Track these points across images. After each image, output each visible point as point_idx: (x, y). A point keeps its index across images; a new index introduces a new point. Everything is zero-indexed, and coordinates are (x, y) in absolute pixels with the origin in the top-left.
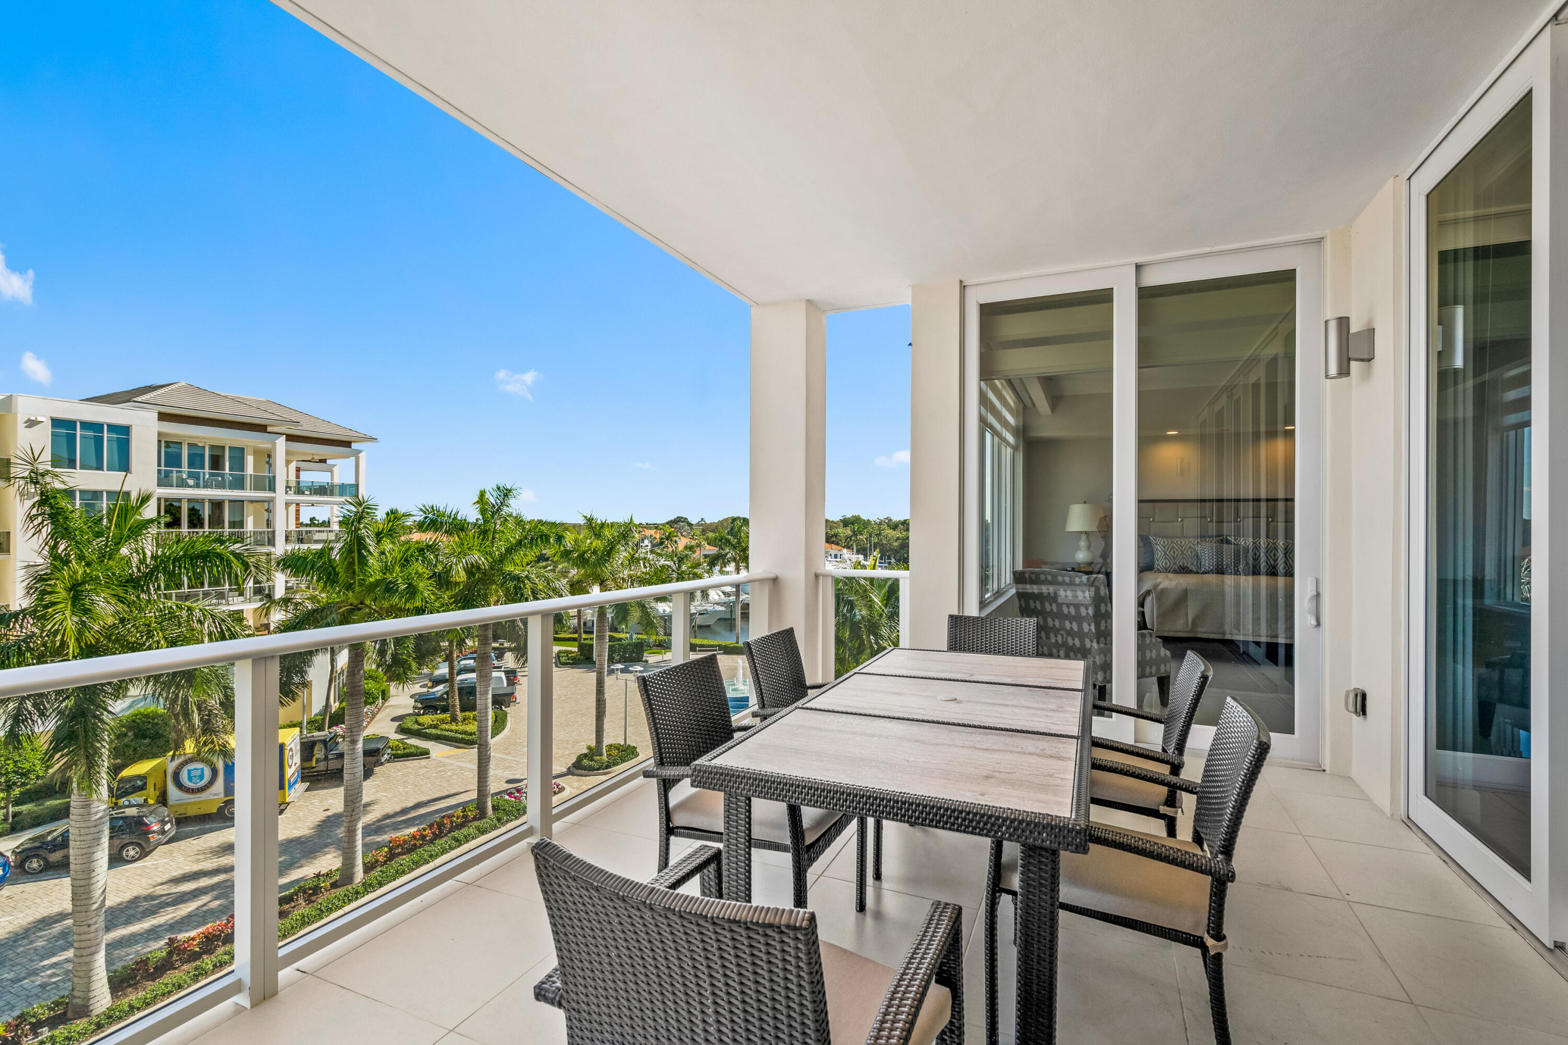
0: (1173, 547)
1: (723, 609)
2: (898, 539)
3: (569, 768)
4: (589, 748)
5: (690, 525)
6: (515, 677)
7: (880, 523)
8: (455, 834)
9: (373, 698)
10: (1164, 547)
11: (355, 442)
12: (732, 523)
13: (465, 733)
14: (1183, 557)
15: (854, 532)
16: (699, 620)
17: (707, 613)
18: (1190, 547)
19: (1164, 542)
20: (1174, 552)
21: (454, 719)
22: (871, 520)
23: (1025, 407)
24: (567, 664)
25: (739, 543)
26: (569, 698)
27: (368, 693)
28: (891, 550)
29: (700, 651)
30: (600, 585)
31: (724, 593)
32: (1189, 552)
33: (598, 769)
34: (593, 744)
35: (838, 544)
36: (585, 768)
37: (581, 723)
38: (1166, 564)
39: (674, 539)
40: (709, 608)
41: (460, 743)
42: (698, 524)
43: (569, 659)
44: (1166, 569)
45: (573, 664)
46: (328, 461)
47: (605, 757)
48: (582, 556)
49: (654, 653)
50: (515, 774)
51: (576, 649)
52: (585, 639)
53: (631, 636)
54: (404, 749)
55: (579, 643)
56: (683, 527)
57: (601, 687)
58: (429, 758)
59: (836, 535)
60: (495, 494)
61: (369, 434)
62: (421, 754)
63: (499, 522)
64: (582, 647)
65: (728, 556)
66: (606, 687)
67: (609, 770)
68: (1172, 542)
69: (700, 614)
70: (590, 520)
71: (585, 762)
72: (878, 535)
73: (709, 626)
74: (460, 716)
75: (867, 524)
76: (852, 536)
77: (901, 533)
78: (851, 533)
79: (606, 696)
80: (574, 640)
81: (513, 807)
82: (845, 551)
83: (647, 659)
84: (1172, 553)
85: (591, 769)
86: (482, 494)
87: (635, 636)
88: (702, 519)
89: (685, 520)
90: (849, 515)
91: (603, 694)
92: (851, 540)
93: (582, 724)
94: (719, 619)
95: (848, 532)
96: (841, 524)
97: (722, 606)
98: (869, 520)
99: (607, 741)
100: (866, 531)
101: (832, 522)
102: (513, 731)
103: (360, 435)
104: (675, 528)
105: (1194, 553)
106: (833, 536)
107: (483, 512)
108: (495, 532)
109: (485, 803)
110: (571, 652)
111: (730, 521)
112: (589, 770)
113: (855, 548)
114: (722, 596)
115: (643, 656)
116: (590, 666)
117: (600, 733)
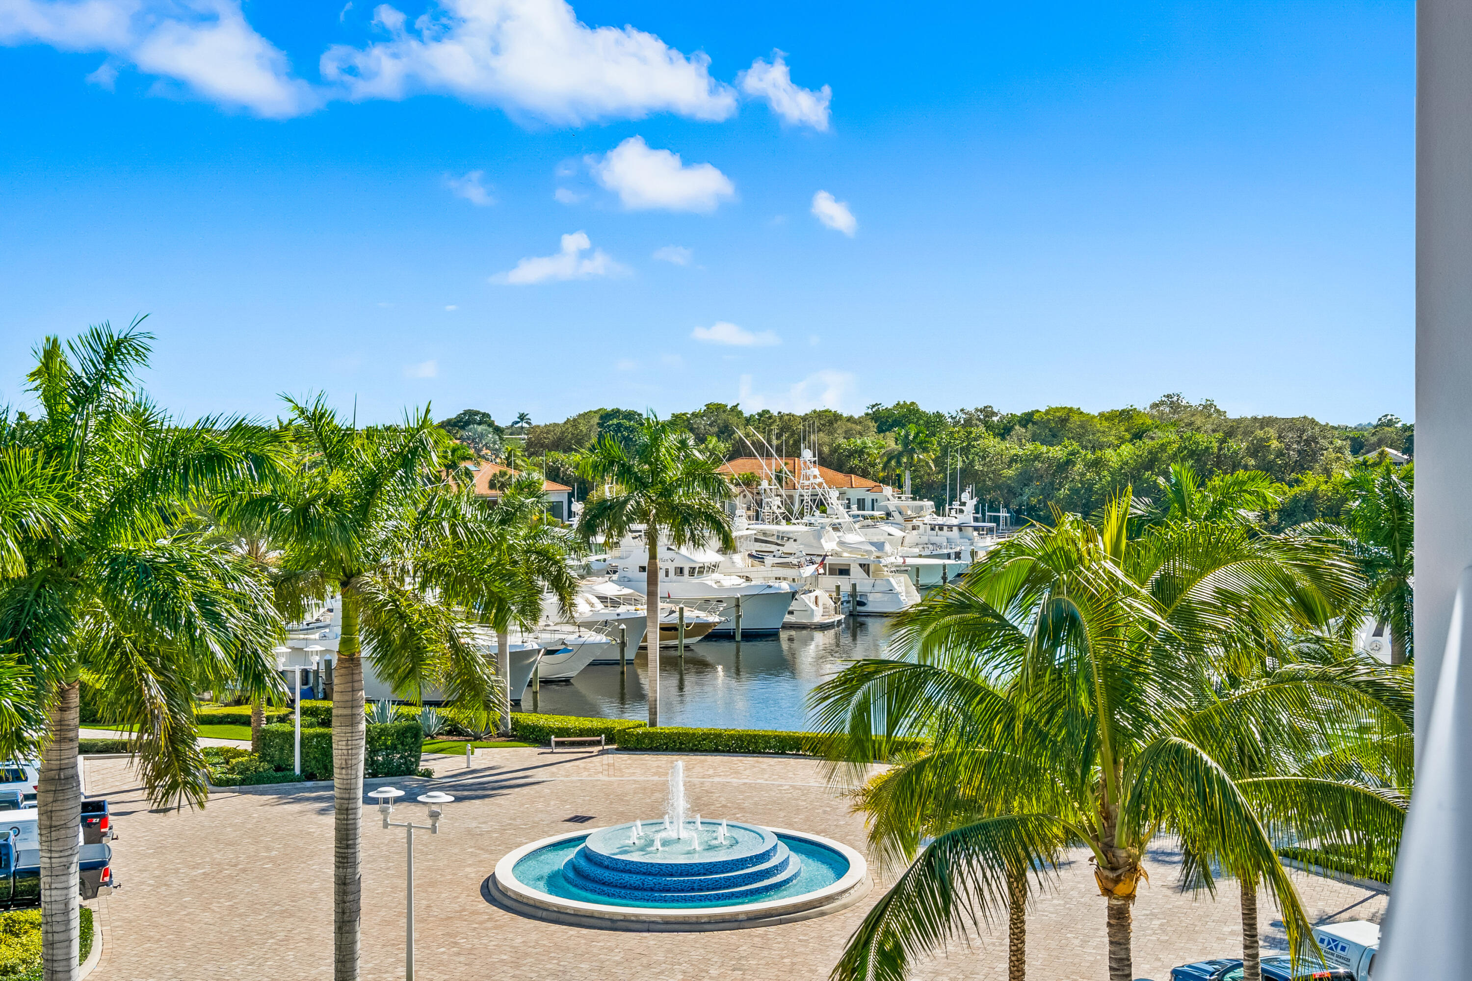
1: (601, 638)
2: (1014, 460)
5: (498, 430)
6: (104, 821)
7: (968, 423)
15: (906, 442)
17: (566, 651)
22: (944, 412)
24: (228, 783)
25: (655, 473)
26: (244, 871)
28: (998, 487)
29: (559, 744)
30: (344, 584)
31: (603, 599)
35: (865, 474)
37: (281, 935)
39: (463, 465)
40: (570, 635)
42: (514, 429)
43: (232, 770)
45: (243, 782)
48: (302, 512)
49: (441, 750)
51: (247, 746)
52: (269, 719)
53: (383, 709)
55: (256, 731)
56: (482, 436)
57: (348, 847)
59: (860, 452)
60: (84, 352)
63: (92, 423)
64: (262, 741)
66: (359, 847)
69: (549, 653)
70: (317, 418)
72: (965, 451)
73: (567, 681)
75: (935, 422)
76: (900, 454)
77: (1021, 445)
78: (900, 447)
79: (360, 869)
80: (243, 721)
82: (888, 490)
83: (430, 765)
86: (51, 353)
87: (392, 710)
88: (522, 417)
89: (485, 419)
90: (888, 403)
91: (355, 865)
92: (899, 463)
93: (287, 939)
94: (593, 664)
95: (891, 443)
96: (873, 426)
97: (598, 631)
98: (939, 415)
100: (934, 440)
101: (850, 419)
102: (110, 961)
104: (461, 438)
106: (851, 454)
107: (51, 400)
108: (84, 451)
110: (238, 754)
111: (596, 420)
113: (908, 483)
114: (599, 606)
115: (418, 759)
116: (286, 786)
117: (348, 965)
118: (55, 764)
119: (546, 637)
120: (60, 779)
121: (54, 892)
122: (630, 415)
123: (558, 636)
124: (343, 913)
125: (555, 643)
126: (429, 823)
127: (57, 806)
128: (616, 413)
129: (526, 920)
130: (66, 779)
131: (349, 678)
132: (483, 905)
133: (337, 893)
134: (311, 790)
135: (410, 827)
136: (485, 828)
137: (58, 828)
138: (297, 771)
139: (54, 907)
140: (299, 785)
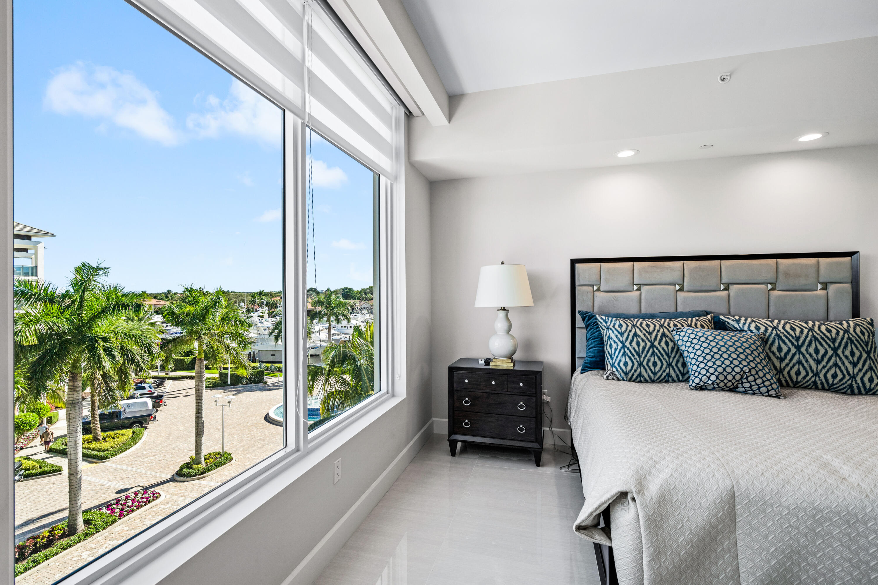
0: (635, 335)
3: (173, 476)
4: (191, 458)
6: (161, 400)
8: (36, 556)
9: (30, 426)
10: (622, 334)
11: (34, 236)
12: (343, 291)
13: (100, 450)
14: (653, 354)
16: (311, 352)
17: (317, 348)
18: (664, 335)
19: (620, 326)
20: (638, 344)
21: (96, 439)
23: (409, 114)
24: (210, 387)
25: (329, 304)
27: (25, 423)
32: (663, 344)
33: (195, 475)
34: (193, 454)
36: (184, 475)
38: (626, 364)
41: (94, 458)
43: (212, 383)
44: (626, 374)
46: (29, 251)
47: (203, 465)
49: (274, 376)
50: (125, 485)
51: (217, 376)
54: (41, 468)
55: (219, 372)
58: (61, 474)
61: (47, 230)
62: (55, 471)
64: (220, 374)
65: (322, 313)
67: (204, 475)
68: (634, 326)
69: (312, 348)
71: (186, 470)
73: (318, 355)
74: (101, 435)
81: (103, 522)
83: (268, 381)
84: (634, 344)
85: (188, 476)
91: (201, 418)
99: (204, 452)
102: (144, 444)
103: (37, 231)
105: (671, 344)
109: (75, 520)
110: (214, 378)
112: (187, 477)
115: (263, 379)
116: (226, 387)
117: (199, 447)
118: (71, 399)
119: (312, 344)
120: (73, 403)
121: (71, 439)
122: (350, 289)
123: (315, 344)
124: (197, 432)
125: (314, 346)
126: (228, 404)
127: (71, 412)
128: (346, 288)
129: (273, 425)
130: (75, 403)
131: (200, 365)
132: (264, 421)
133: (196, 427)
134: (232, 388)
135: (223, 405)
136: (275, 398)
137: (72, 419)
138: (229, 383)
139: (71, 443)
140: (229, 387)
